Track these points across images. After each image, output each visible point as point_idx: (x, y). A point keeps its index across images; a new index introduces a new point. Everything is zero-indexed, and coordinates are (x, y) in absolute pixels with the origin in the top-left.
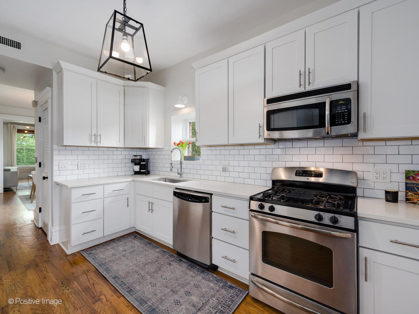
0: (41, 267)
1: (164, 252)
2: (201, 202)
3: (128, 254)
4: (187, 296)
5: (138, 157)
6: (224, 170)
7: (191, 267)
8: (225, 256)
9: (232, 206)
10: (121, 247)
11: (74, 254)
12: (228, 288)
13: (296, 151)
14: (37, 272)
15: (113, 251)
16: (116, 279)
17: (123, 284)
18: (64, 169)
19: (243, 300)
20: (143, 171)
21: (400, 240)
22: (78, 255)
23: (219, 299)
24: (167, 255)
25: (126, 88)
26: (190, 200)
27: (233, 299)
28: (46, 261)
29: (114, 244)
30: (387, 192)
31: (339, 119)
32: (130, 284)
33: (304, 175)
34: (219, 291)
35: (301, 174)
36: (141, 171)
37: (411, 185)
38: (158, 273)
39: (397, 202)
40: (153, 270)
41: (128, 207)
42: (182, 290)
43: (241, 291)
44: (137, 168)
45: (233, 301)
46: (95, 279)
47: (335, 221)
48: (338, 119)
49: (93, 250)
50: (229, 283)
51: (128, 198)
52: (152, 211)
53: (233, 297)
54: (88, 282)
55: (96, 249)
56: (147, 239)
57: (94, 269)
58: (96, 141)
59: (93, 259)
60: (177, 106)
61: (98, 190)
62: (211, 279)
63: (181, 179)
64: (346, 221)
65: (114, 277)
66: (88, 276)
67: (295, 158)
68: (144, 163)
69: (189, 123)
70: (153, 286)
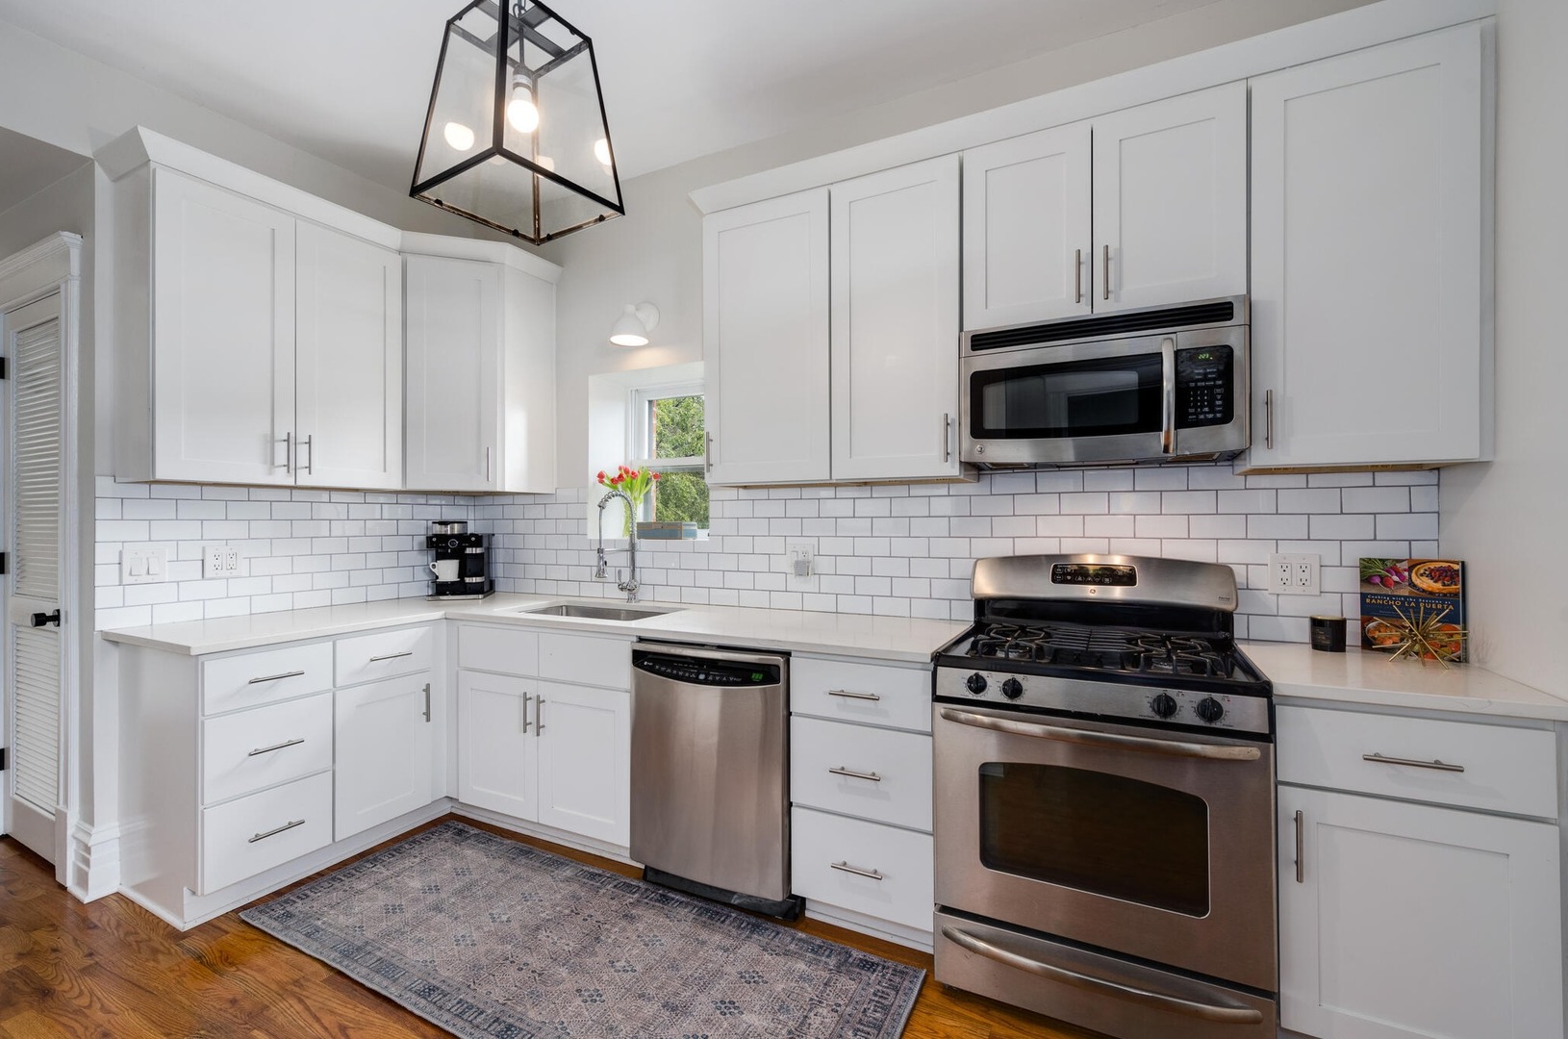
0: (67, 996)
1: (593, 876)
2: (747, 681)
3: (453, 900)
4: (728, 1015)
5: (452, 529)
6: (803, 569)
7: (711, 918)
8: (841, 861)
9: (868, 691)
10: (411, 877)
11: (208, 928)
12: (858, 970)
13: (1049, 504)
14: (56, 1017)
15: (382, 898)
16: (434, 996)
17: (471, 1012)
18: (140, 580)
19: (916, 1002)
20: (474, 580)
21: (1386, 753)
22: (233, 928)
23: (838, 1009)
24: (609, 887)
25: (411, 260)
26: (702, 677)
27: (886, 1003)
28: (85, 971)
29: (381, 871)
30: (1316, 623)
31: (1199, 407)
32: (499, 1008)
33: (1080, 579)
34: (832, 984)
35: (1069, 578)
36: (467, 580)
37: (1376, 600)
38: (594, 954)
39: (1343, 650)
40: (571, 944)
41: (428, 720)
42: (702, 998)
43: (902, 972)
44: (448, 571)
45: (886, 1009)
46: (340, 1010)
47: (1211, 711)
48: (1196, 407)
49: (295, 902)
50: (857, 954)
51: (428, 685)
52: (539, 727)
53: (884, 996)
54: (317, 1026)
55: (307, 896)
56: (508, 838)
57: (325, 973)
58: (292, 465)
59: (308, 935)
60: (619, 339)
61: (314, 660)
62: (792, 947)
63: (634, 606)
64: (1243, 711)
65: (423, 991)
66: (308, 1002)
67: (1045, 527)
68: (479, 551)
69: (647, 403)
70: (591, 1001)
